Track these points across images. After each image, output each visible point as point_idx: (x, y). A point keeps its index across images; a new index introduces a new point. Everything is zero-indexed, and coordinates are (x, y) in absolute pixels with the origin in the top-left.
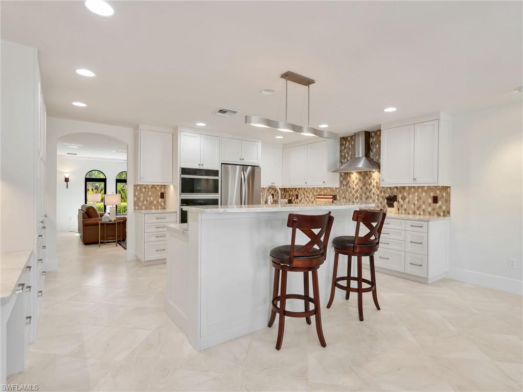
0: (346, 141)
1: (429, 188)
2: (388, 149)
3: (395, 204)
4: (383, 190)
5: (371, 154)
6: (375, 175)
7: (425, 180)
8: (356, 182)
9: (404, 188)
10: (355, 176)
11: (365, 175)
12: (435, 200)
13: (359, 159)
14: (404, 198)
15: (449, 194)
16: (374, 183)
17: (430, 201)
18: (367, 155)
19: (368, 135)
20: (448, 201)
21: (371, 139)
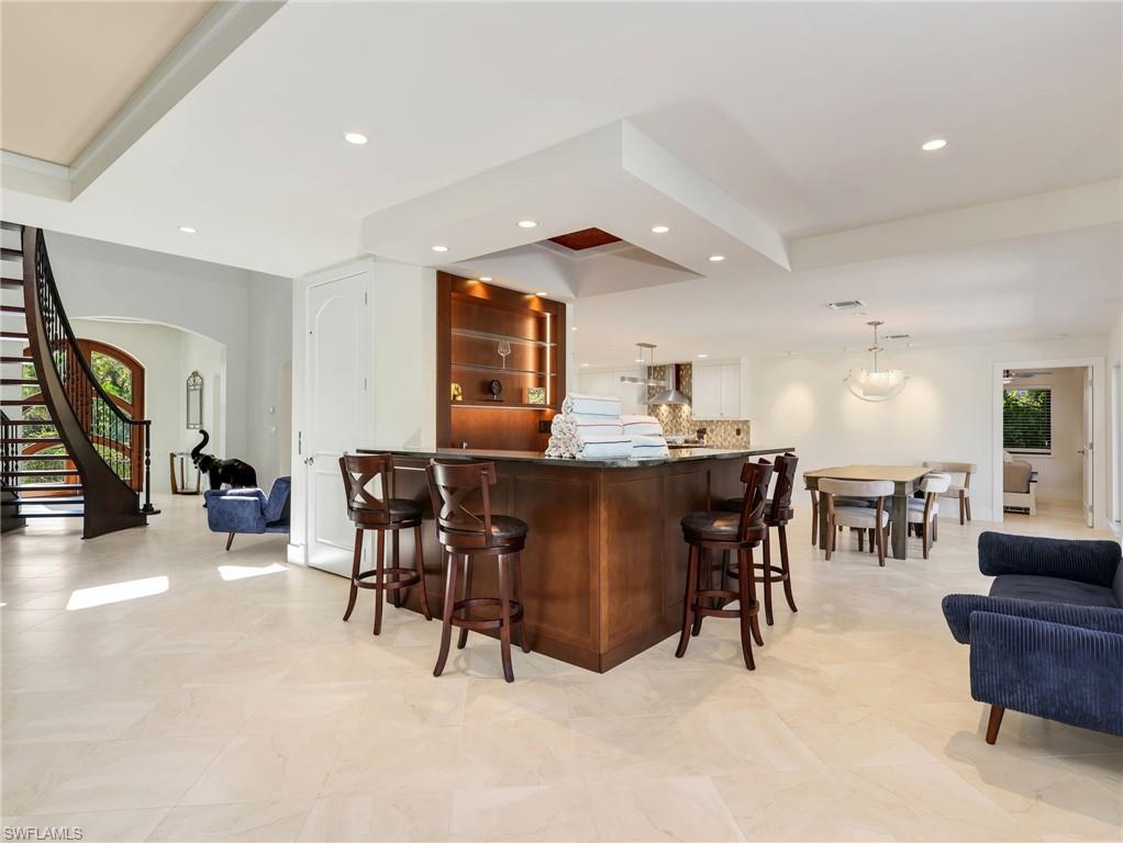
0: (654, 371)
1: (734, 422)
2: (699, 384)
3: (705, 436)
4: (693, 423)
5: (681, 387)
6: (685, 408)
7: (730, 416)
8: (665, 415)
9: (712, 421)
10: (664, 409)
11: (675, 407)
12: (738, 432)
13: (669, 391)
14: (712, 431)
15: (748, 427)
16: (684, 416)
17: (735, 433)
18: (678, 388)
19: (678, 367)
20: (748, 433)
21: (681, 372)
